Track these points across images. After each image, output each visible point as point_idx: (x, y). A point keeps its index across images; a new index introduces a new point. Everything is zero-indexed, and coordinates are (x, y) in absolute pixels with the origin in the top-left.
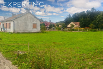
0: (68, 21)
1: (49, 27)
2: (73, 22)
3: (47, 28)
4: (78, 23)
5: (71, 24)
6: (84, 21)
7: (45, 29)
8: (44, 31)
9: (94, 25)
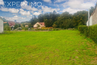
0: (34, 21)
1: (14, 27)
2: (39, 22)
3: (12, 28)
4: (43, 23)
5: (37, 24)
6: (48, 21)
7: (9, 30)
8: (8, 31)
9: (56, 25)
